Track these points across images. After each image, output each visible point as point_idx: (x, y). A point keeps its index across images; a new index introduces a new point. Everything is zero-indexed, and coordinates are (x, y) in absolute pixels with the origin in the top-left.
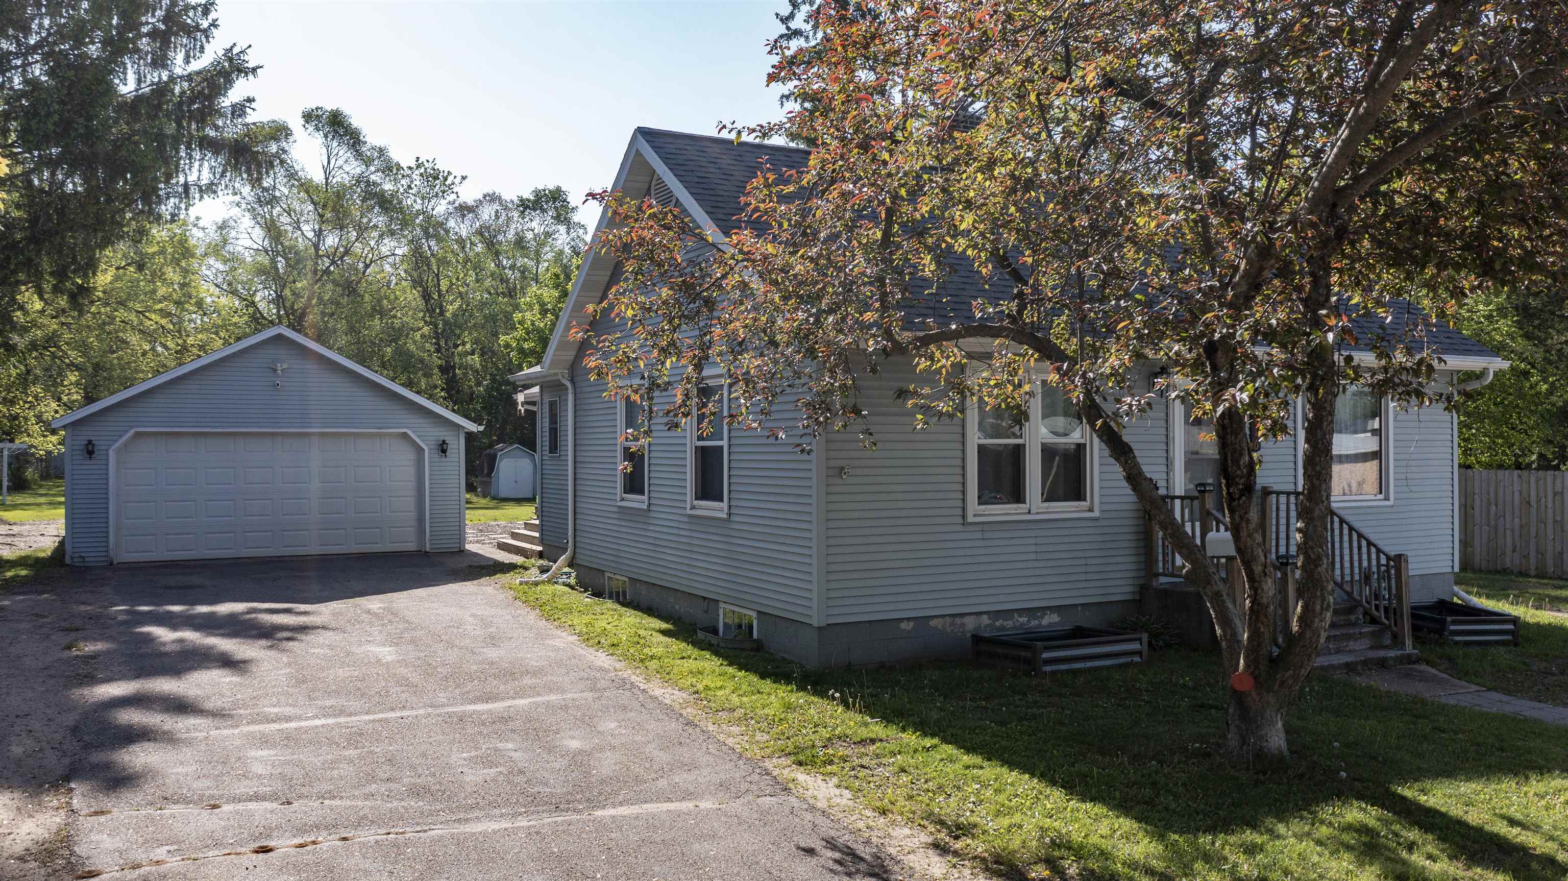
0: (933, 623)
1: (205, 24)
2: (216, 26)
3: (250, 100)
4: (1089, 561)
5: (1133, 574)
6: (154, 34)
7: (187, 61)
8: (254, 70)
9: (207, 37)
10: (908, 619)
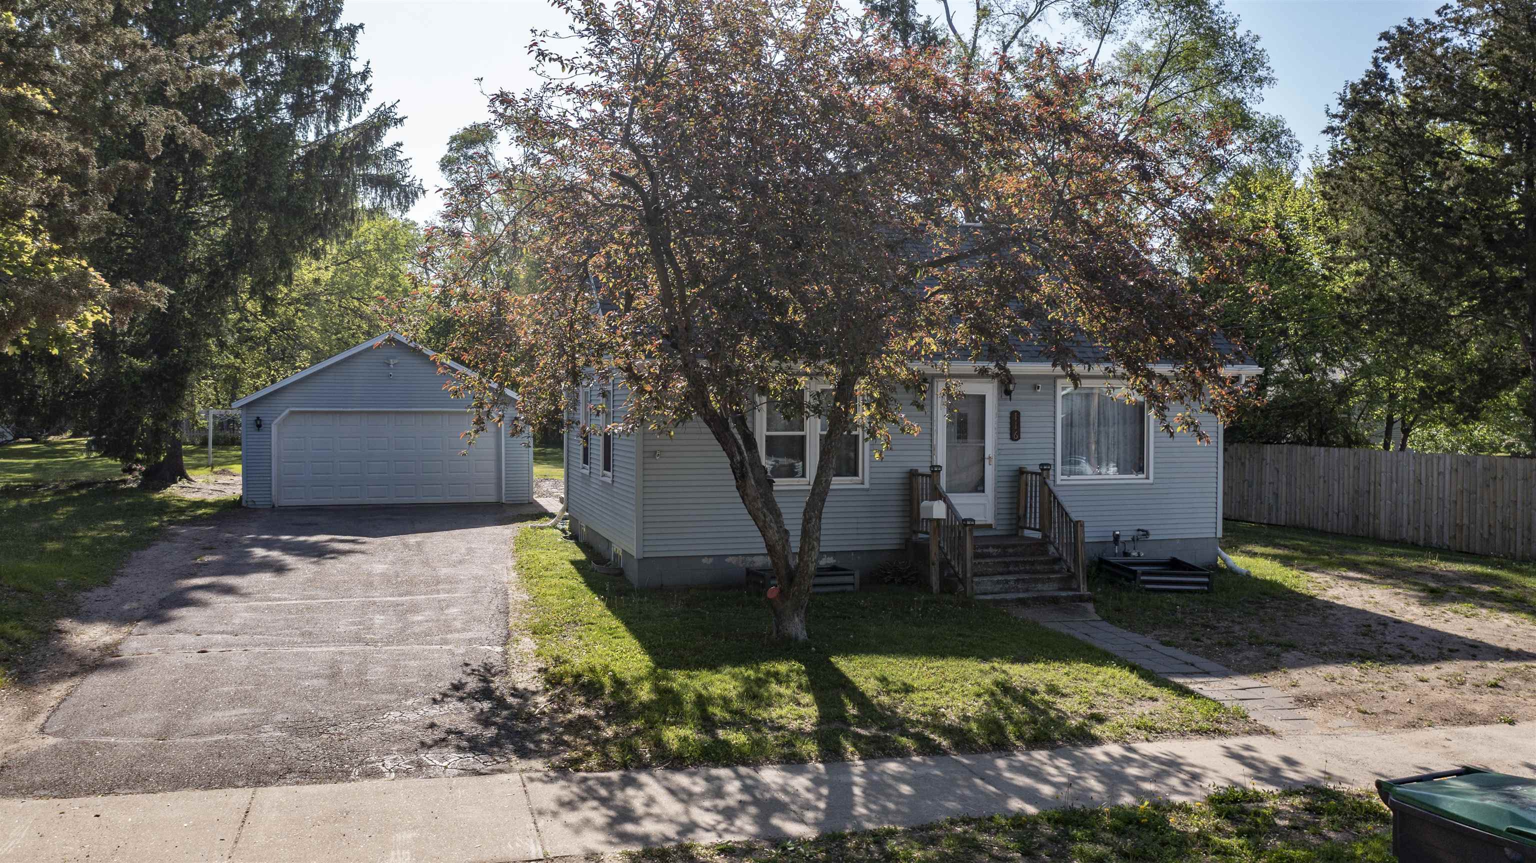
0: (728, 560)
1: (362, 88)
2: (370, 91)
3: (399, 145)
4: (860, 520)
5: (899, 531)
6: (326, 98)
7: (350, 119)
8: (401, 120)
9: (364, 99)
10: (709, 556)
